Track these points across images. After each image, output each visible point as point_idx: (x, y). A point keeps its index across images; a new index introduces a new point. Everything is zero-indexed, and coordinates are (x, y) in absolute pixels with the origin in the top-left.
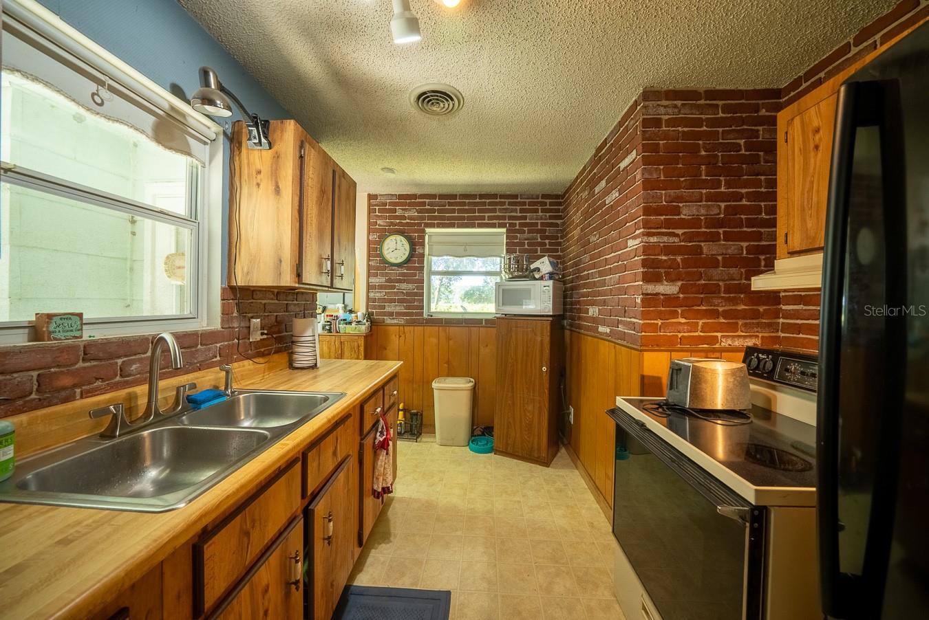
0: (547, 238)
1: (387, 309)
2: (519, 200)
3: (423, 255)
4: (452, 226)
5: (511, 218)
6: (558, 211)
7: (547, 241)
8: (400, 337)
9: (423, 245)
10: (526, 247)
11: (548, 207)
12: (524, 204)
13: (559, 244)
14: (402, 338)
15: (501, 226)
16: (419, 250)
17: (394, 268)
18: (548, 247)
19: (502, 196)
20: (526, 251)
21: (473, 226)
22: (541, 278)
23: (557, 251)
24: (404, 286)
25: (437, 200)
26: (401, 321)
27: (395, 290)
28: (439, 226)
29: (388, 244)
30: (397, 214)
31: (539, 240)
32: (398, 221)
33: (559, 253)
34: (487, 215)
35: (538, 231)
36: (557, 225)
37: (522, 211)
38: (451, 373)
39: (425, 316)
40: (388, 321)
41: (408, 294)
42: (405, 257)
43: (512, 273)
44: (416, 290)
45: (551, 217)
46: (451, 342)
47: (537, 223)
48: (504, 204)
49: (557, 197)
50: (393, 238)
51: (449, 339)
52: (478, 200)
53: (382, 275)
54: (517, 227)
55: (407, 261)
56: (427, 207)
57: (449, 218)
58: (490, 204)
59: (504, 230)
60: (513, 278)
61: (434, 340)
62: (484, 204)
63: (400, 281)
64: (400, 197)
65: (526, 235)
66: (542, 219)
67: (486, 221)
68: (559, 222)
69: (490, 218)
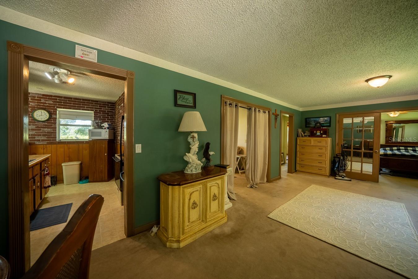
0: (110, 116)
1: (36, 138)
2: (99, 103)
3: (56, 118)
4: (71, 109)
5: (95, 108)
6: (113, 108)
7: (109, 117)
8: (44, 149)
9: (56, 114)
10: (102, 118)
11: (110, 106)
12: (101, 104)
13: (114, 118)
14: (46, 149)
15: (91, 110)
16: (53, 116)
17: (40, 122)
18: (109, 118)
19: (92, 101)
20: (102, 119)
21: (80, 109)
22: (105, 129)
23: (113, 120)
24: (46, 129)
25: (63, 99)
26: (45, 143)
27: (41, 131)
28: (63, 108)
29: (37, 113)
30: (42, 101)
31: (107, 116)
32: (42, 104)
33: (114, 121)
34: (86, 106)
35: (106, 113)
36: (113, 112)
37: (100, 106)
38: (70, 160)
39: (57, 141)
40: (37, 143)
41: (48, 133)
42: (46, 119)
43: (95, 127)
44: (52, 131)
45: (110, 109)
46: (70, 150)
47: (106, 111)
48: (93, 103)
49: (113, 103)
50: (40, 111)
51: (69, 148)
52: (82, 101)
53: (33, 125)
54: (98, 111)
55: (47, 120)
56: (58, 101)
57: (68, 106)
58: (87, 103)
59: (93, 112)
60: (95, 128)
61: (62, 150)
62: (85, 102)
63: (44, 128)
64: (43, 95)
65: (102, 114)
66: (107, 110)
67: (85, 108)
68: (114, 111)
69: (87, 107)
